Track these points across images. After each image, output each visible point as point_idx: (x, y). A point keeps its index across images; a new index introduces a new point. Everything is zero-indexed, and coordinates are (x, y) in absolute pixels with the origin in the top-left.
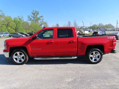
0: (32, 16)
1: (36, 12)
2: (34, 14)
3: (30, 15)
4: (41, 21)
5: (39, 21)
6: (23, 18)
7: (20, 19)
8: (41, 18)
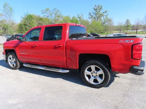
0: (93, 13)
1: (98, 7)
2: (96, 9)
3: (91, 12)
4: (105, 18)
5: (102, 18)
6: (83, 16)
7: (79, 18)
8: (105, 14)
